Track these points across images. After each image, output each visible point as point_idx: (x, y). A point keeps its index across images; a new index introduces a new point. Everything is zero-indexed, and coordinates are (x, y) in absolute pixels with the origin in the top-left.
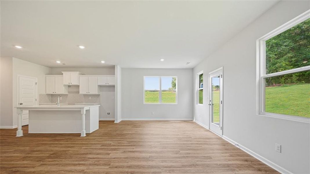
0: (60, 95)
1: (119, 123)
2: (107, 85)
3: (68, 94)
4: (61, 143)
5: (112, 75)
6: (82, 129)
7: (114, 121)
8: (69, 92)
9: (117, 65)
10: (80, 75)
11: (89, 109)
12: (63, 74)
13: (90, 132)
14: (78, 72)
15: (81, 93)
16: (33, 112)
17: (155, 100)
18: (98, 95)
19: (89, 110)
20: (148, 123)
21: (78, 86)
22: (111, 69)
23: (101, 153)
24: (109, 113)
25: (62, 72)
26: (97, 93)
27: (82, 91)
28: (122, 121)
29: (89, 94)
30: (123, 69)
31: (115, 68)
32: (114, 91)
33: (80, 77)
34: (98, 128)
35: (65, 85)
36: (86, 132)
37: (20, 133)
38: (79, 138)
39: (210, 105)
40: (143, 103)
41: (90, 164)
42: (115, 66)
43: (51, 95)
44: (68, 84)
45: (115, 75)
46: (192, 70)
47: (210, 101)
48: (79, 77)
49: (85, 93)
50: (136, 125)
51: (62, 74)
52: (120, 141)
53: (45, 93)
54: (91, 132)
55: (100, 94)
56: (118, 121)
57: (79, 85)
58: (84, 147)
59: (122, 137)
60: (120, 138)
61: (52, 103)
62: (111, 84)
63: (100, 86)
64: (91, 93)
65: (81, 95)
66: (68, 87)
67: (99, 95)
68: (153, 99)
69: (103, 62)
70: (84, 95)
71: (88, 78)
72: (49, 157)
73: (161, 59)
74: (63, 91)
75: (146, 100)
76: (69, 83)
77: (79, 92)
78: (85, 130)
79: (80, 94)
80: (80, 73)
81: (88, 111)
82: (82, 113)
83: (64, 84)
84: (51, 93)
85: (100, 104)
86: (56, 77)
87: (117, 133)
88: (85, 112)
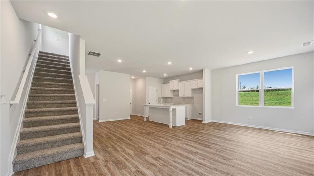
0: (169, 98)
2: (198, 88)
3: (173, 96)
4: (156, 128)
5: (199, 78)
6: (170, 122)
7: (202, 121)
8: (174, 95)
9: (205, 69)
10: (180, 81)
14: (178, 80)
15: (180, 96)
16: (153, 108)
18: (192, 97)
19: (176, 109)
20: (238, 129)
21: (178, 90)
22: (199, 73)
23: (168, 139)
24: (201, 113)
25: (169, 81)
26: (190, 95)
27: (181, 94)
28: (211, 122)
30: (213, 71)
31: (202, 72)
32: (202, 93)
34: (185, 124)
35: (171, 91)
36: (172, 124)
37: (145, 120)
38: (167, 128)
40: (236, 105)
41: (157, 143)
42: (203, 69)
44: (173, 89)
45: (202, 78)
48: (179, 84)
49: (183, 96)
51: (169, 83)
52: (189, 136)
53: (161, 97)
54: (177, 126)
56: (205, 122)
58: (163, 133)
59: (194, 134)
60: (192, 134)
61: (165, 103)
62: (200, 87)
63: (194, 90)
64: (186, 96)
66: (173, 91)
69: (191, 69)
70: (183, 97)
71: (184, 83)
72: (145, 133)
74: (169, 94)
77: (178, 95)
78: (172, 123)
81: (174, 110)
82: (169, 110)
83: (170, 89)
84: (164, 96)
85: (194, 105)
86: (166, 85)
87: (195, 130)
88: (171, 110)
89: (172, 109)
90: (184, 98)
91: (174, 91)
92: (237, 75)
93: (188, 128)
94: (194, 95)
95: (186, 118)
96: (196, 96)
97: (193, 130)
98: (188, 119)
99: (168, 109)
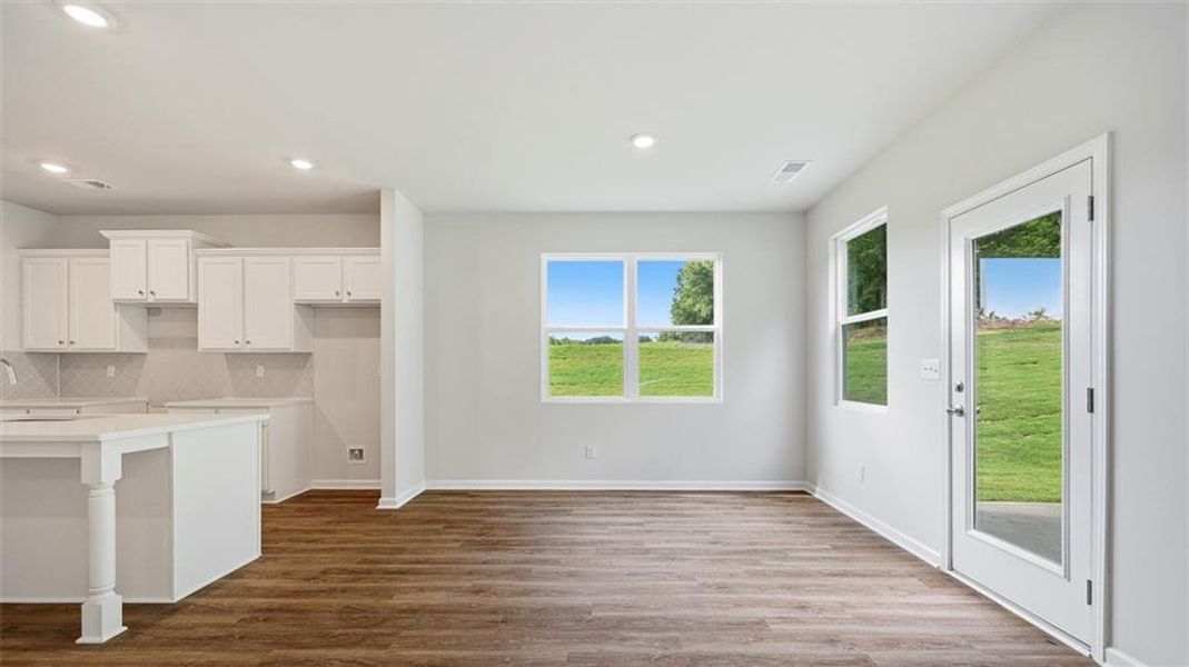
1: (403, 509)
2: (346, 300)
3: (144, 349)
8: (153, 342)
9: (391, 193)
10: (199, 251)
11: (166, 445)
12: (112, 243)
13: (171, 595)
14: (188, 233)
15: (203, 343)
17: (603, 378)
21: (191, 310)
24: (361, 451)
25: (105, 233)
26: (286, 343)
27: (215, 334)
28: (426, 493)
29: (247, 349)
31: (379, 207)
32: (378, 335)
33: (200, 260)
34: (256, 554)
35: (120, 305)
39: (960, 412)
40: (539, 398)
42: (379, 195)
43: (60, 354)
44: (139, 296)
46: (803, 218)
47: (960, 388)
48: (196, 262)
49: (230, 346)
50: (492, 527)
51: (105, 244)
53: (16, 348)
54: (177, 597)
55: (311, 351)
56: (396, 499)
57: (192, 300)
62: (362, 294)
63: (313, 311)
64: (261, 343)
65: (211, 354)
66: (146, 311)
67: (307, 356)
68: (594, 377)
69: (303, 166)
70: (226, 354)
71: (243, 262)
73: (633, 137)
74: (103, 332)
75: (556, 379)
76: (140, 292)
77: (194, 341)
79: (200, 349)
80: (203, 237)
82: (86, 475)
83: (112, 297)
84: (51, 345)
85: (313, 403)
86: (75, 263)
87: (353, 601)
88: (111, 470)
89: (128, 459)
90: (239, 360)
91: (153, 310)
92: (545, 258)
93: (297, 593)
94: (316, 346)
95: (264, 494)
96: (330, 349)
97: (343, 601)
98: (277, 501)
99: (76, 463)
